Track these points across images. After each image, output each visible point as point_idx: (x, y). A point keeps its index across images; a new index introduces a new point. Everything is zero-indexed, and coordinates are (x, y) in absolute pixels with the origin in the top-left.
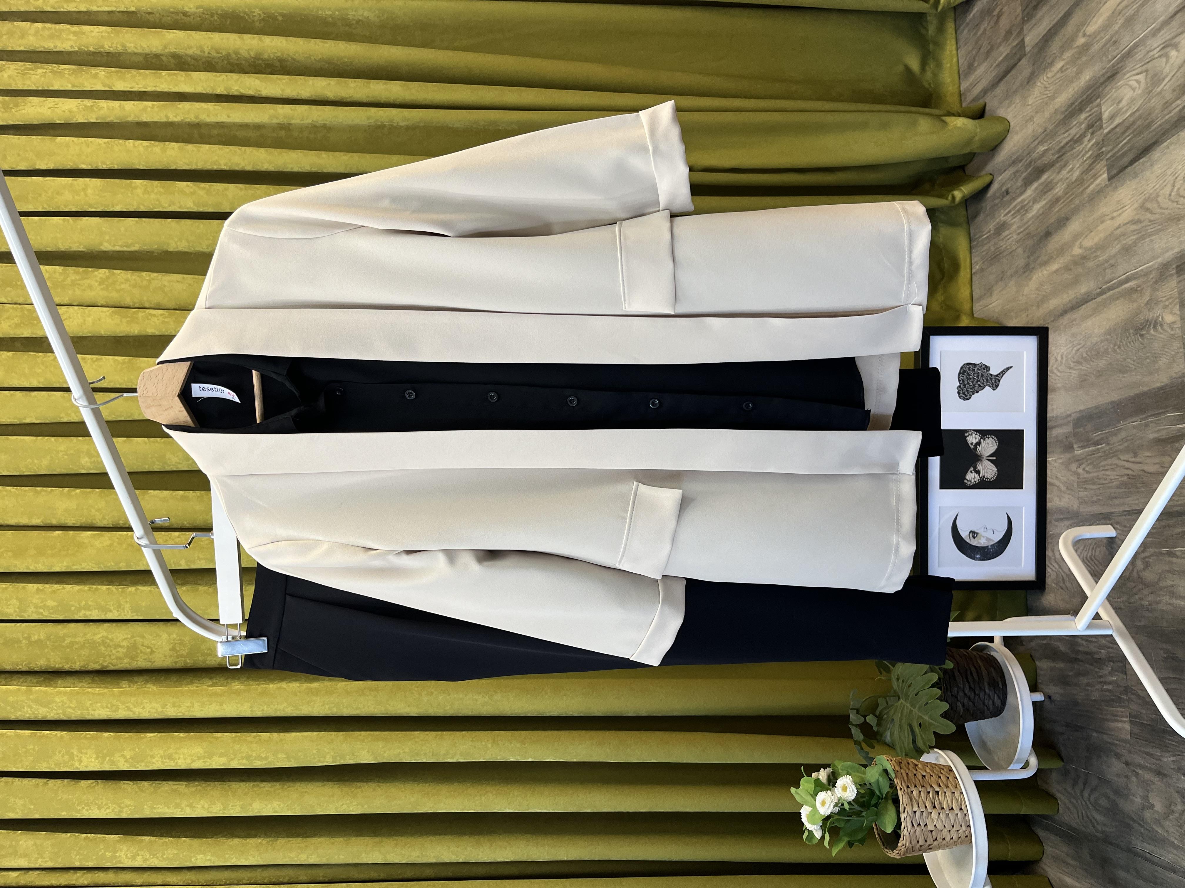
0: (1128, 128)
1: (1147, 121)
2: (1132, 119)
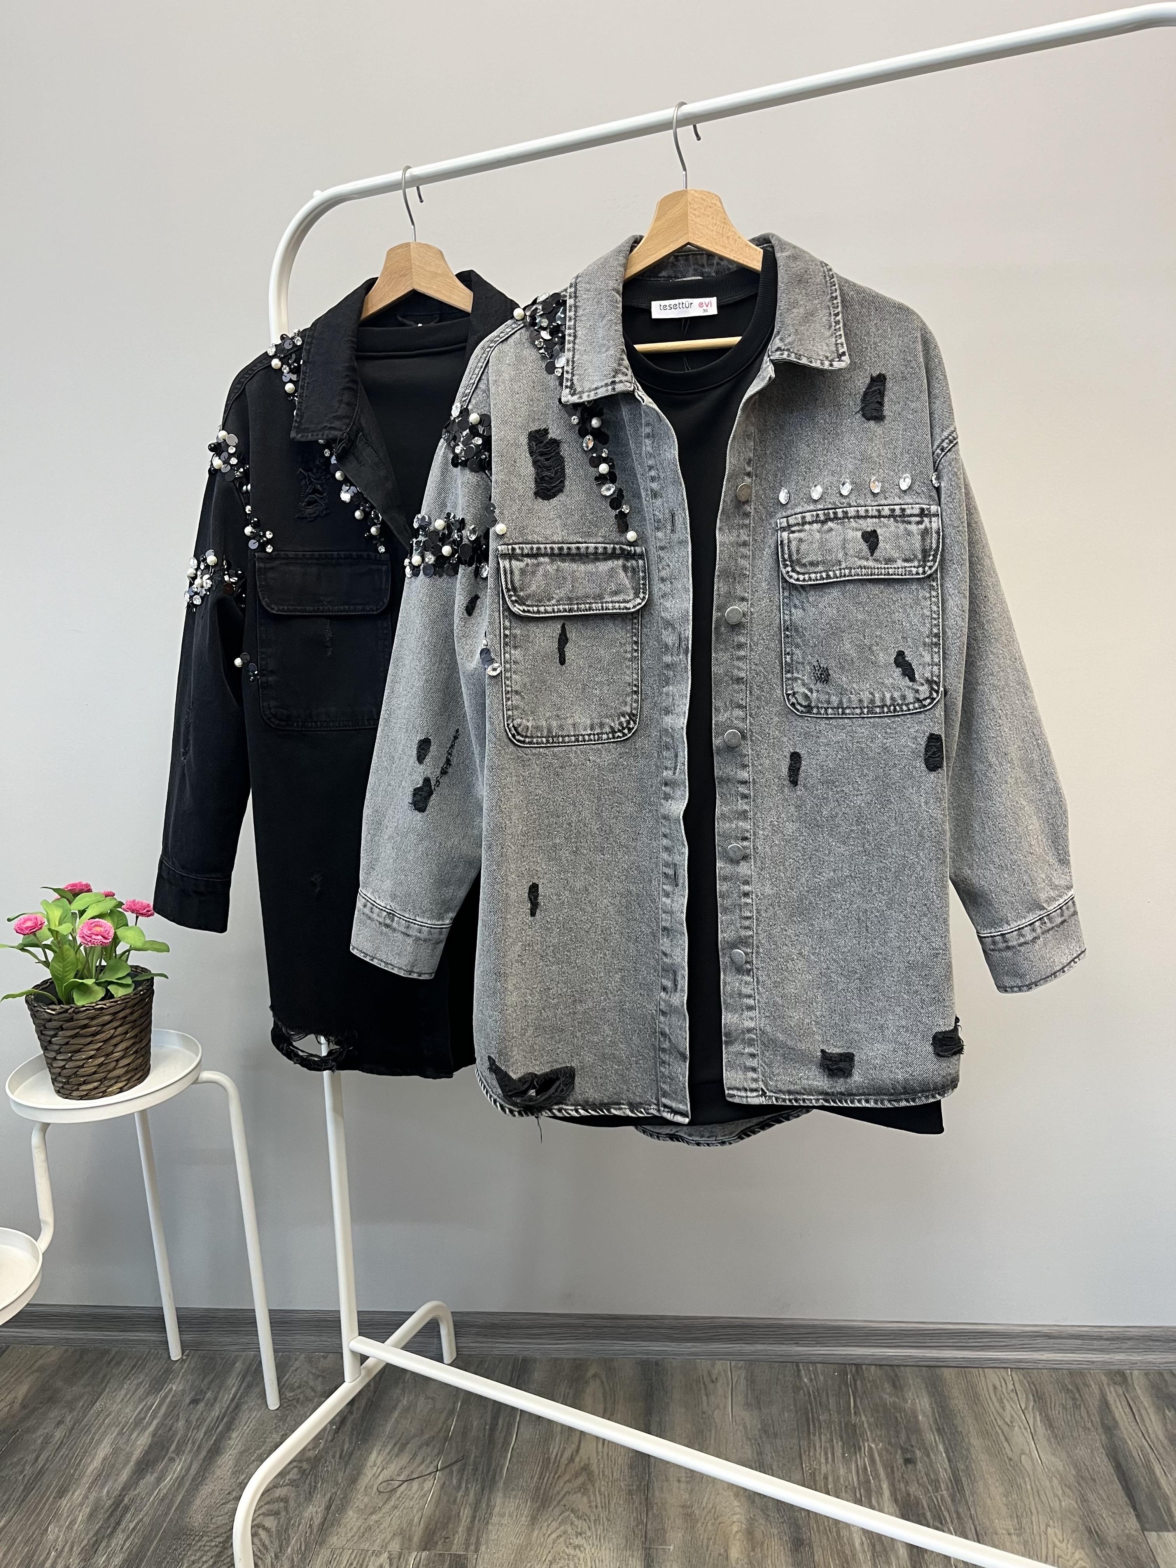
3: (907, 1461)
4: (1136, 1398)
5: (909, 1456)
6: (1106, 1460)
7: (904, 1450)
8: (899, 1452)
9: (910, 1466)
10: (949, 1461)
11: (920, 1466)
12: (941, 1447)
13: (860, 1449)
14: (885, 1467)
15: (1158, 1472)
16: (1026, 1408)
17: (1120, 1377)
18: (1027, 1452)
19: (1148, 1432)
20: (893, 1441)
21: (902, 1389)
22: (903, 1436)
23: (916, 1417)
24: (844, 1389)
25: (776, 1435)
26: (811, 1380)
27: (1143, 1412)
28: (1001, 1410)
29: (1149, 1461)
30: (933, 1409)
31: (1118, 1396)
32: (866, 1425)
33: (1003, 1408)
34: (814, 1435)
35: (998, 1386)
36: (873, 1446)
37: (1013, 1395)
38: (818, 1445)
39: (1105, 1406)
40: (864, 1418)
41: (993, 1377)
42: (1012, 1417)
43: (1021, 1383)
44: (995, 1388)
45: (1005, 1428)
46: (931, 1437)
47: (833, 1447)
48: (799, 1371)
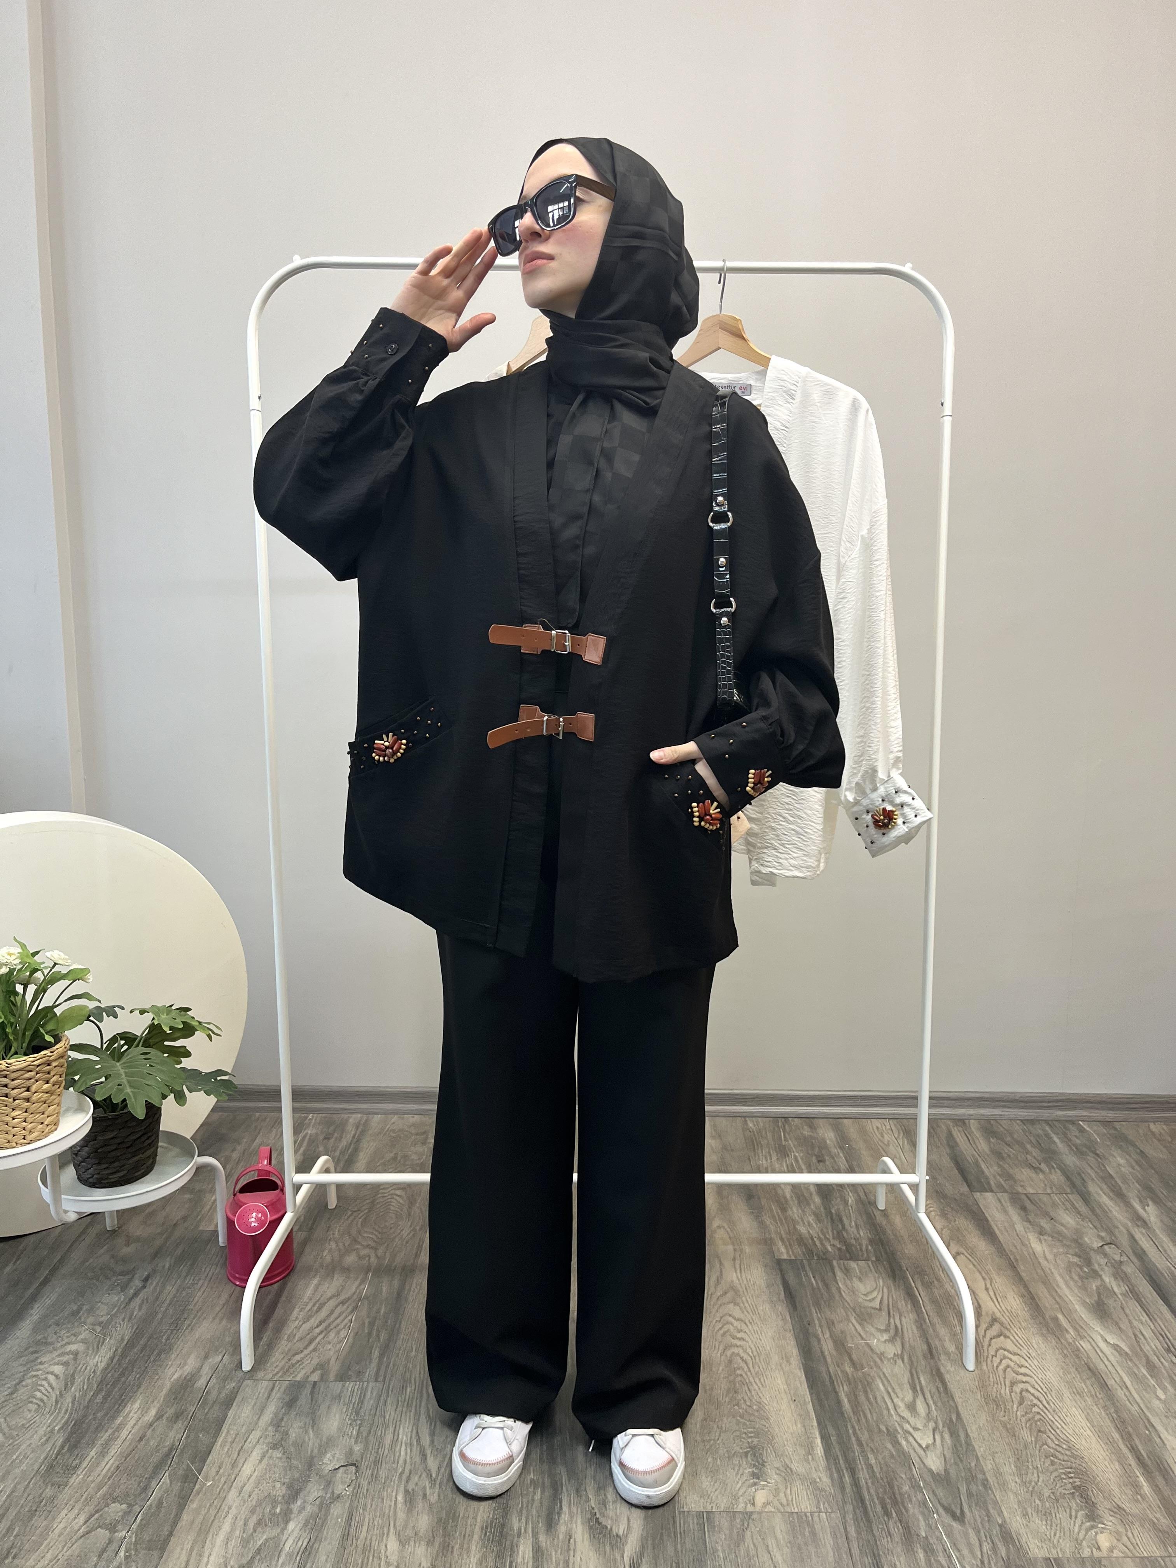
0: (827, 1286)
1: (823, 1303)
2: (834, 1290)
3: (819, 1161)
4: (971, 1133)
5: (820, 1159)
6: (949, 1160)
7: (817, 1156)
8: (814, 1158)
9: (821, 1164)
10: (847, 1161)
11: (827, 1163)
12: (841, 1155)
13: (788, 1156)
14: (805, 1164)
15: (983, 1166)
16: (898, 1137)
17: (961, 1122)
18: (898, 1157)
19: (977, 1147)
20: (810, 1152)
21: (815, 1129)
22: (817, 1150)
23: (825, 1142)
24: (776, 1129)
25: (732, 1150)
26: (755, 1125)
27: (976, 1140)
28: (881, 1138)
29: (977, 1161)
30: (836, 1138)
31: (959, 1131)
32: (792, 1146)
33: (883, 1137)
34: (758, 1150)
35: (879, 1126)
36: (797, 1154)
37: (890, 1132)
38: (760, 1155)
39: (950, 1135)
40: (790, 1142)
41: (877, 1123)
42: (888, 1141)
43: (895, 1125)
44: (878, 1128)
45: (884, 1146)
46: (834, 1151)
47: (770, 1155)
48: (746, 1121)
